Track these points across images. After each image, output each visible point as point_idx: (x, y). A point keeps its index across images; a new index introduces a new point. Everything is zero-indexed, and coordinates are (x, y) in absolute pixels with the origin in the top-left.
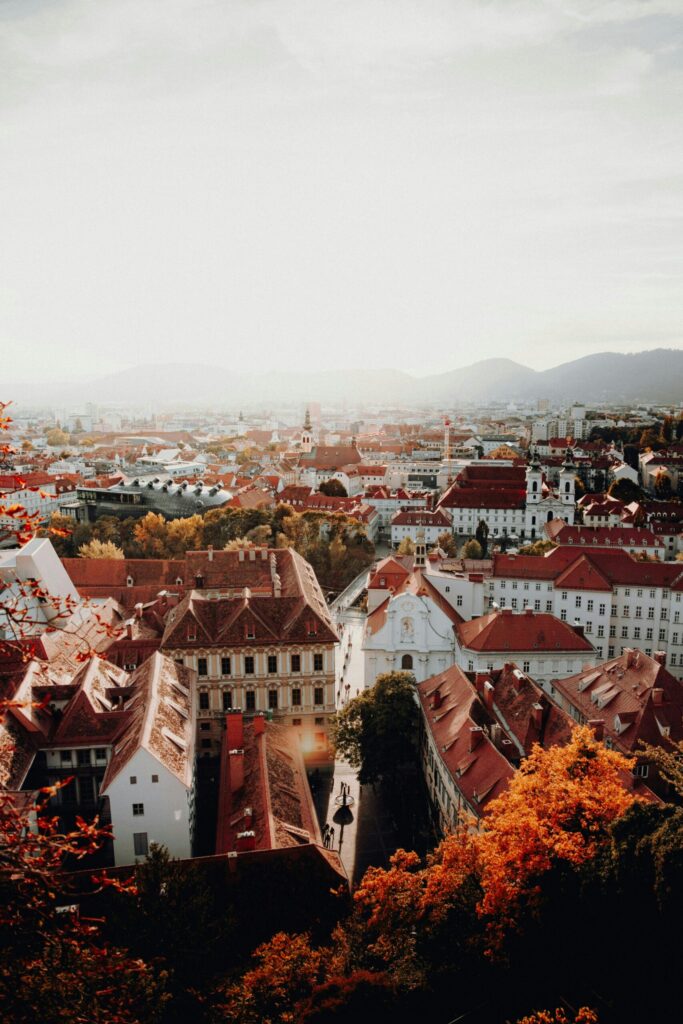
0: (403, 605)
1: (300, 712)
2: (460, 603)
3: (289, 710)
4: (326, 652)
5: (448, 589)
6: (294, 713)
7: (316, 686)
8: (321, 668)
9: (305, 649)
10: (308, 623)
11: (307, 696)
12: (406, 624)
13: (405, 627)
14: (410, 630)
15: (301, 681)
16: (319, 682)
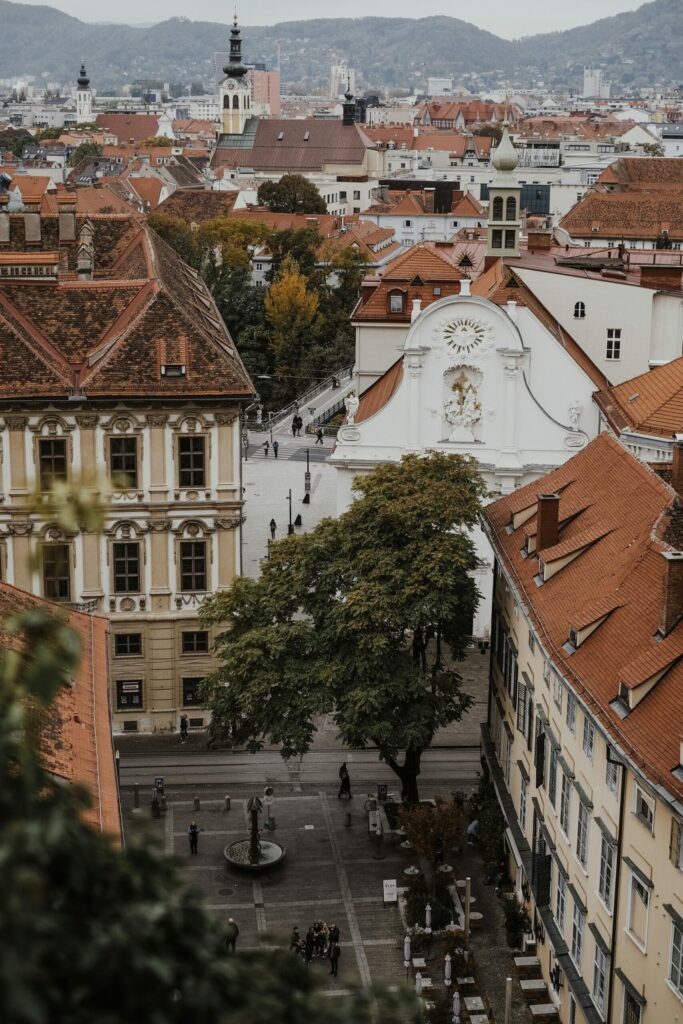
0: (450, 330)
1: (136, 614)
2: (613, 351)
3: (106, 607)
4: (214, 431)
5: (580, 311)
6: (120, 614)
7: (186, 536)
8: (200, 480)
9: (149, 422)
10: (162, 344)
11: (160, 564)
12: (457, 387)
13: (455, 396)
14: (469, 406)
15: (142, 520)
16: (193, 524)
